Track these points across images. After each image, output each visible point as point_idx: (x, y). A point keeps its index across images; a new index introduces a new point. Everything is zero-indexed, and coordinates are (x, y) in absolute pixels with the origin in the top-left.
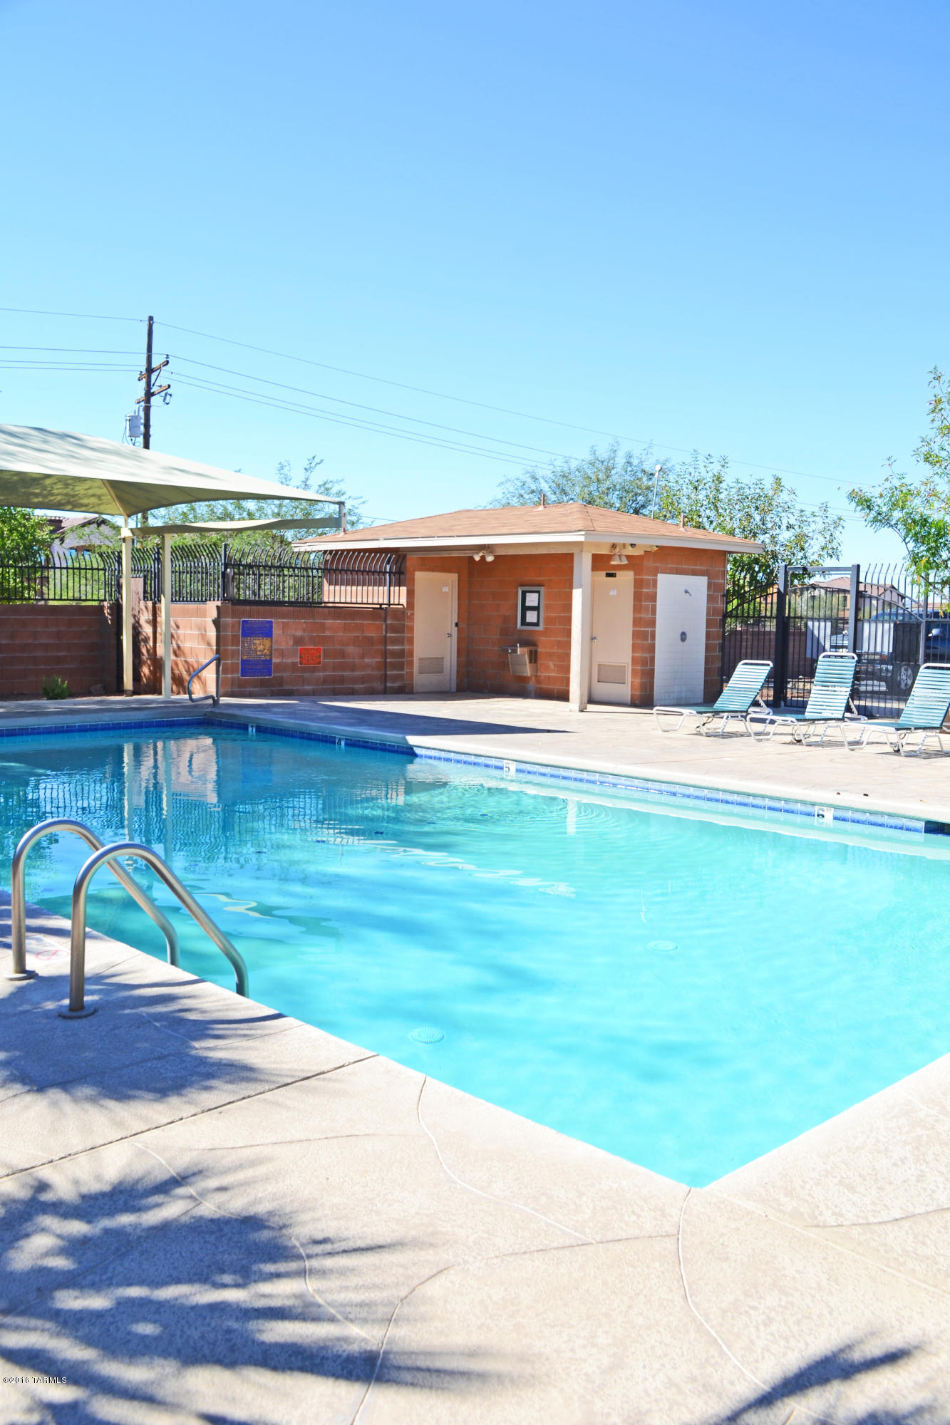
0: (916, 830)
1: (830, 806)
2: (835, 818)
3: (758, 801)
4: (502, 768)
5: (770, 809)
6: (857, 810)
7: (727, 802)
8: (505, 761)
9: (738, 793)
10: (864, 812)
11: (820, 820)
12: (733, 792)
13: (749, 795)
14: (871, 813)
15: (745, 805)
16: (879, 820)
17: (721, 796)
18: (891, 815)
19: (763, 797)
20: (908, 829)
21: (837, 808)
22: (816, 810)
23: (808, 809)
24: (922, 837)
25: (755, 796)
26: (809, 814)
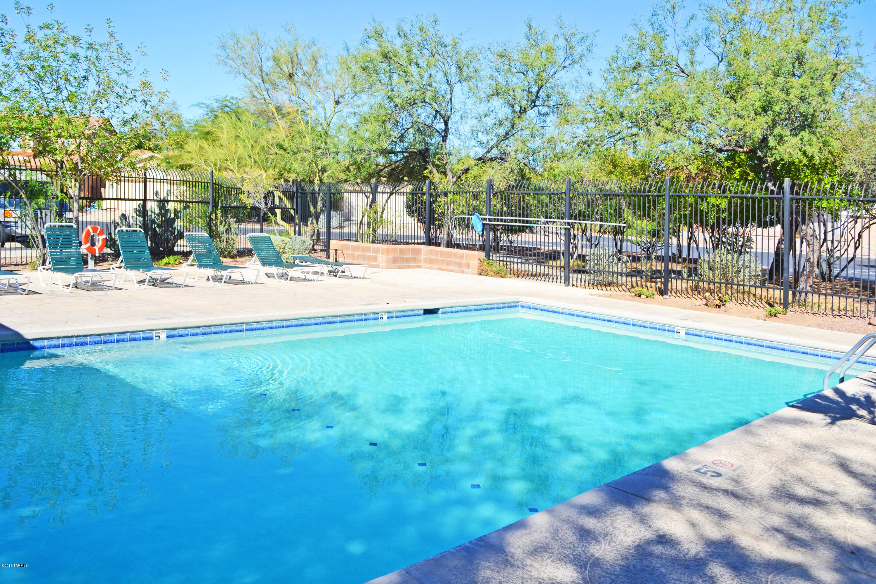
0: (421, 315)
1: (385, 312)
2: (388, 318)
3: (351, 318)
4: (152, 338)
5: (357, 320)
6: (397, 312)
7: (334, 322)
8: (154, 332)
9: (340, 316)
10: (400, 312)
11: (382, 320)
12: (337, 316)
13: (345, 316)
14: (404, 311)
15: (344, 321)
16: (406, 314)
17: (330, 320)
18: (411, 311)
19: (353, 315)
20: (418, 315)
21: (388, 312)
22: (379, 316)
23: (376, 316)
24: (423, 317)
25: (349, 316)
26: (376, 319)
